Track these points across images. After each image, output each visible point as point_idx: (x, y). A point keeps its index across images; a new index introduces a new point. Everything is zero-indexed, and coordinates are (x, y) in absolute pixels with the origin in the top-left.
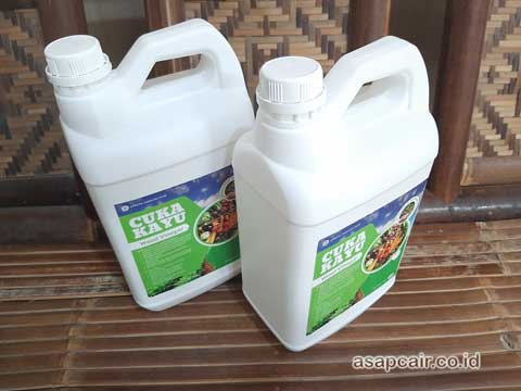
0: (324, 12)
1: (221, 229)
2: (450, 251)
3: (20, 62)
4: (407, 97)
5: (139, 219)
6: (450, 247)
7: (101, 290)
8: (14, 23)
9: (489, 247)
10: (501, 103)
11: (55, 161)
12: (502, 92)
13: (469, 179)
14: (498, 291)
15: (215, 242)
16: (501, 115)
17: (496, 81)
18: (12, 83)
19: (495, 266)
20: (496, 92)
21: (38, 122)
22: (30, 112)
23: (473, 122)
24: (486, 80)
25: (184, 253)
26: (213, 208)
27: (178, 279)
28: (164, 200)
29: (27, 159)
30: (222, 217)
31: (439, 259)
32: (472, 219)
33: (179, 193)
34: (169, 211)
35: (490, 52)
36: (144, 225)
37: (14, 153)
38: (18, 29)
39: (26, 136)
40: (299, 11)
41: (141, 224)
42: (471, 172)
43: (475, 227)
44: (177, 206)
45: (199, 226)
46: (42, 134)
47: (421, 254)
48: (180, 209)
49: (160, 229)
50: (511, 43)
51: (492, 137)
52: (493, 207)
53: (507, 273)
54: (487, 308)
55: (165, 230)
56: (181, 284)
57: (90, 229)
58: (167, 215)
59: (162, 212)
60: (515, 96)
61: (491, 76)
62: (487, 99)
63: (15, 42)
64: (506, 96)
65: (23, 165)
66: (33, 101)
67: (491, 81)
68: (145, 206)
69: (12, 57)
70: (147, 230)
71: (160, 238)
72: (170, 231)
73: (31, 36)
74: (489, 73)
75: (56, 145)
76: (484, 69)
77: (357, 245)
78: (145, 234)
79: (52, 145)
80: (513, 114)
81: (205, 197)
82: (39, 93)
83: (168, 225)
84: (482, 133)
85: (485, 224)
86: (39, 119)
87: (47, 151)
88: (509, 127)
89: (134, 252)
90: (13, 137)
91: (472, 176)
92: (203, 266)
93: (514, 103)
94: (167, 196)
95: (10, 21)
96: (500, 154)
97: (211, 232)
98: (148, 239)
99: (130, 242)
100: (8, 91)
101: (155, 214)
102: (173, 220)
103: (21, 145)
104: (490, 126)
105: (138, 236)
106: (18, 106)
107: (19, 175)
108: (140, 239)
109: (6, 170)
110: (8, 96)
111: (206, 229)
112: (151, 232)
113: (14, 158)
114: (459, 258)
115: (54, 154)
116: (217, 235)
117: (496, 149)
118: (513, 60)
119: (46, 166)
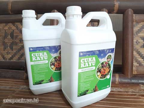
1: (57, 66)
5: (34, 54)
6: (131, 89)
11: (21, 58)
15: (55, 70)
17: (139, 44)
20: (140, 47)
22: (19, 45)
23: (134, 55)
26: (56, 58)
27: (43, 81)
28: (42, 50)
29: (15, 56)
30: (58, 62)
31: (127, 92)
34: (43, 54)
36: (36, 56)
37: (12, 55)
39: (17, 50)
41: (35, 56)
42: (136, 70)
43: (139, 85)
44: (45, 53)
45: (51, 63)
46: (20, 50)
48: (46, 55)
49: (40, 60)
50: (141, 34)
51: (141, 60)
55: (41, 60)
56: (43, 83)
59: (41, 54)
61: (138, 43)
62: (137, 49)
64: (142, 48)
65: (14, 58)
66: (21, 42)
68: (37, 50)
69: (19, 32)
70: (36, 59)
71: (39, 63)
72: (42, 61)
76: (135, 41)
78: (35, 60)
79: (22, 53)
83: (42, 59)
84: (137, 58)
85: (142, 85)
86: (21, 46)
87: (20, 55)
89: (31, 65)
90: (13, 50)
92: (51, 78)
97: (54, 66)
98: (36, 62)
99: (31, 61)
100: (16, 39)
101: (39, 54)
102: (44, 57)
103: (15, 53)
104: (140, 56)
105: (33, 60)
106: (17, 43)
107: (12, 60)
108: (34, 61)
109: (9, 59)
110: (15, 40)
111: (53, 64)
112: (37, 60)
113: (12, 56)
114: (134, 92)
115: (22, 56)
116: (56, 68)
117: (143, 63)
118: (143, 39)
119: (19, 58)
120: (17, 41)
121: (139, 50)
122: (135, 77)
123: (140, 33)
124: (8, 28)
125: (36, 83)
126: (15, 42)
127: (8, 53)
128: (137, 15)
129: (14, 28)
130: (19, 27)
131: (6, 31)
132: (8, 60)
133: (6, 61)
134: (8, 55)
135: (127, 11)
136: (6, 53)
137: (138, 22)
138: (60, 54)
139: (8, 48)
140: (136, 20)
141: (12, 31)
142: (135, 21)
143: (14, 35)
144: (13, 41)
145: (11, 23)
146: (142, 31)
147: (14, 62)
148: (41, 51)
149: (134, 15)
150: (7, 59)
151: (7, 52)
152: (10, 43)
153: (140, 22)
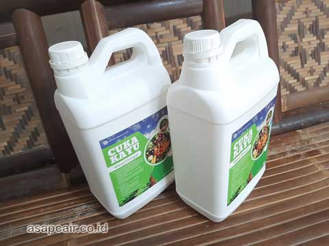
0: (188, 26)
1: (158, 154)
2: (288, 149)
3: (9, 80)
4: (257, 50)
5: (113, 149)
6: (287, 146)
7: (81, 215)
8: (5, 57)
9: (308, 141)
10: (293, 61)
11: (36, 140)
12: (292, 55)
13: (286, 107)
14: (322, 164)
15: (156, 162)
16: (294, 69)
17: (287, 49)
18: (4, 94)
19: (315, 151)
20: (288, 56)
21: (23, 116)
22: (17, 110)
24: (282, 50)
25: (139, 171)
26: (154, 139)
27: (137, 191)
28: (128, 135)
29: (17, 141)
30: (159, 144)
31: (284, 154)
32: (293, 130)
33: (135, 129)
34: (130, 142)
35: (281, 34)
36: (117, 153)
37: (8, 140)
38: (7, 59)
39: (16, 126)
40: (174, 27)
41: (114, 153)
42: (286, 103)
43: (297, 133)
44: (134, 139)
45: (147, 152)
46: (27, 124)
47: (272, 153)
48: (136, 140)
49: (126, 155)
50: (290, 28)
51: (292, 81)
52: (303, 120)
53: (324, 153)
54: (320, 174)
55: (128, 156)
56: (138, 195)
57: (65, 180)
58: (129, 145)
59: (126, 144)
60: (299, 57)
61: (284, 47)
62: (285, 61)
63: (5, 68)
64: (294, 57)
65: (15, 146)
66: (19, 103)
67: (285, 50)
68: (117, 140)
70: (118, 157)
71: (126, 162)
72: (132, 156)
73: (15, 63)
74: (283, 46)
75: (35, 129)
76: (280, 44)
77: (249, 138)
78: (117, 160)
79: (33, 130)
80: (300, 67)
81: (149, 131)
82: (23, 98)
83: (130, 152)
84: (286, 80)
85: (301, 130)
86: (24, 113)
87: (30, 134)
88: (300, 74)
89: (111, 174)
90: (7, 128)
91: (287, 105)
92: (150, 180)
93: (299, 60)
94: (128, 132)
96: (299, 90)
97: (153, 155)
98: (119, 163)
99: (108, 166)
100: (2, 99)
101: (123, 145)
102: (133, 148)
103: (13, 133)
105: (113, 162)
106: (9, 108)
107: (12, 153)
108: (114, 164)
109: (3, 151)
110: (2, 102)
111: (151, 153)
112: (121, 158)
113: (8, 142)
115: (35, 135)
116: (157, 157)
117: (296, 88)
118: (294, 37)
119: (30, 144)
120: (8, 101)
121: (288, 63)
122: (286, 117)
123: (288, 25)
125: (124, 201)
137: (282, 2)
138: (161, 127)
146: (291, 21)
147: (21, 156)
148: (125, 138)
153: (287, 2)
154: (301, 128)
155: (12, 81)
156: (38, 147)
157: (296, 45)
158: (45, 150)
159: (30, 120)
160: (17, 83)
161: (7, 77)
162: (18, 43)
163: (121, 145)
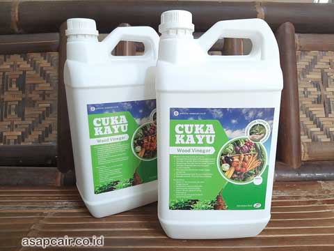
1: (148, 148)
3: (42, 78)
5: (100, 120)
6: (303, 192)
7: (59, 208)
8: (45, 59)
11: (47, 136)
12: (314, 102)
15: (144, 157)
16: (317, 116)
17: (309, 96)
18: (34, 89)
20: (311, 103)
21: (43, 111)
22: (40, 105)
23: (301, 120)
24: (303, 96)
26: (145, 128)
28: (117, 110)
29: (30, 134)
30: (150, 137)
31: (297, 197)
34: (119, 120)
36: (102, 125)
37: (24, 130)
38: (46, 61)
39: (34, 119)
41: (100, 125)
42: (307, 151)
43: (317, 183)
44: (123, 118)
45: (135, 139)
46: (44, 119)
48: (125, 121)
50: (313, 76)
51: (314, 129)
55: (114, 134)
56: (118, 188)
58: (117, 122)
59: (114, 119)
60: (323, 105)
61: (306, 94)
62: (307, 106)
64: (316, 105)
65: (27, 138)
66: (44, 99)
67: (306, 97)
69: (39, 75)
70: (103, 130)
71: (110, 140)
73: (52, 65)
75: (50, 125)
76: (301, 90)
78: (101, 133)
79: (48, 126)
80: (324, 116)
81: (141, 116)
82: (48, 95)
83: (117, 131)
84: (308, 127)
85: (323, 182)
86: (45, 109)
87: (44, 129)
89: (92, 147)
90: (26, 119)
91: (308, 153)
92: (135, 176)
93: (323, 109)
94: (118, 107)
95: (43, 58)
97: (142, 147)
98: (102, 139)
99: (91, 137)
100: (31, 93)
101: (110, 120)
102: (120, 128)
103: (30, 125)
104: (312, 122)
105: (97, 134)
106: (35, 101)
107: (22, 144)
108: (97, 137)
109: (15, 140)
110: (30, 96)
111: (139, 143)
112: (105, 133)
113: (22, 133)
114: (310, 197)
115: (48, 131)
116: (146, 152)
117: (319, 137)
118: (316, 85)
119: (41, 139)
120: (35, 96)
121: (310, 109)
122: (306, 166)
123: (310, 73)
124: (11, 66)
125: (101, 189)
126: (31, 98)
127: (12, 127)
128: (301, 35)
129: (25, 65)
130: (39, 64)
131: (6, 74)
132: (12, 144)
133: (6, 145)
134: (12, 130)
135: (281, 27)
136: (7, 127)
137: (304, 51)
138: (155, 118)
139: (13, 113)
140: (301, 47)
141: (21, 73)
142: (298, 48)
143: (27, 82)
144: (24, 96)
145: (19, 54)
146: (314, 70)
148: (114, 112)
149: (296, 35)
150: (9, 140)
151: (9, 123)
152: (17, 103)
153: (309, 51)
154: (323, 179)
155: (44, 79)
156: (46, 144)
157: (319, 93)
158: (52, 147)
159: (48, 116)
160: (47, 82)
161: (41, 76)
162: (58, 50)
163: (108, 118)
